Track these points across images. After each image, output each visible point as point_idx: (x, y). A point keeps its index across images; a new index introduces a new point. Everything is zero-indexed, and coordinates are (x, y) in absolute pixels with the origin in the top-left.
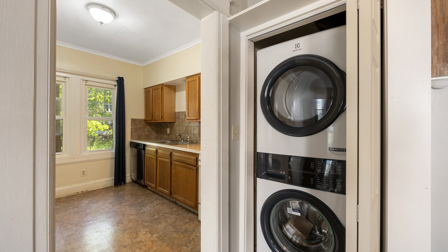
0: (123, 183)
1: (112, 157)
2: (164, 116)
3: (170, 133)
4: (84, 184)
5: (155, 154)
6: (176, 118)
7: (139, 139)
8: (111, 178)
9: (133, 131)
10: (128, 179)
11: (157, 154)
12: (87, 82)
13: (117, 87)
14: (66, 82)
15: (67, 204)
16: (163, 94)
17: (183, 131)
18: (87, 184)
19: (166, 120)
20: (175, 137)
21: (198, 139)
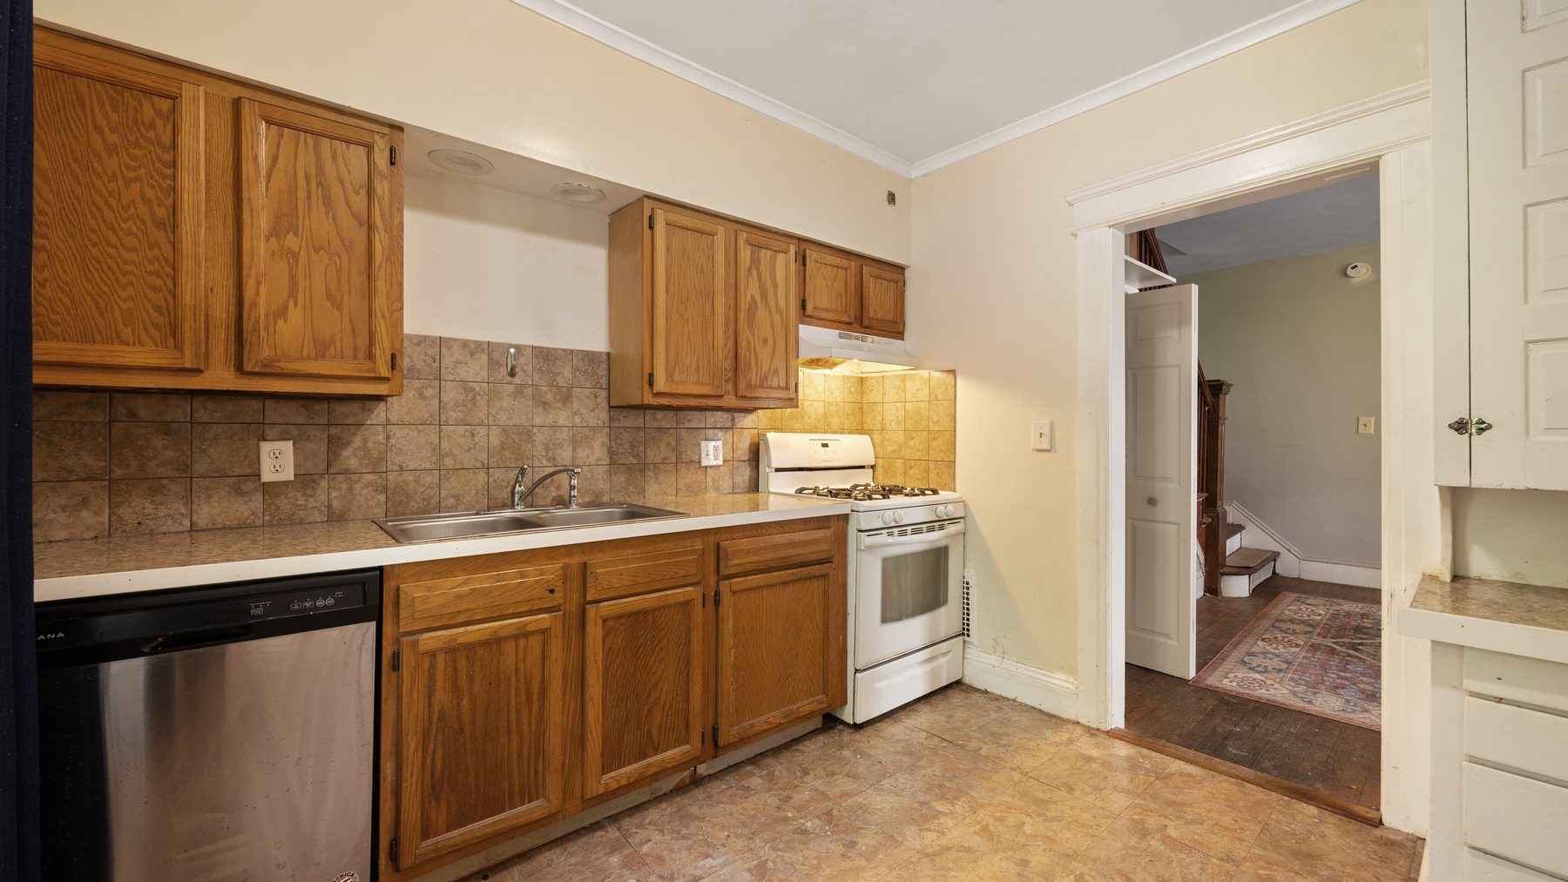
3: (307, 478)
5: (555, 601)
20: (382, 498)
21: (602, 486)
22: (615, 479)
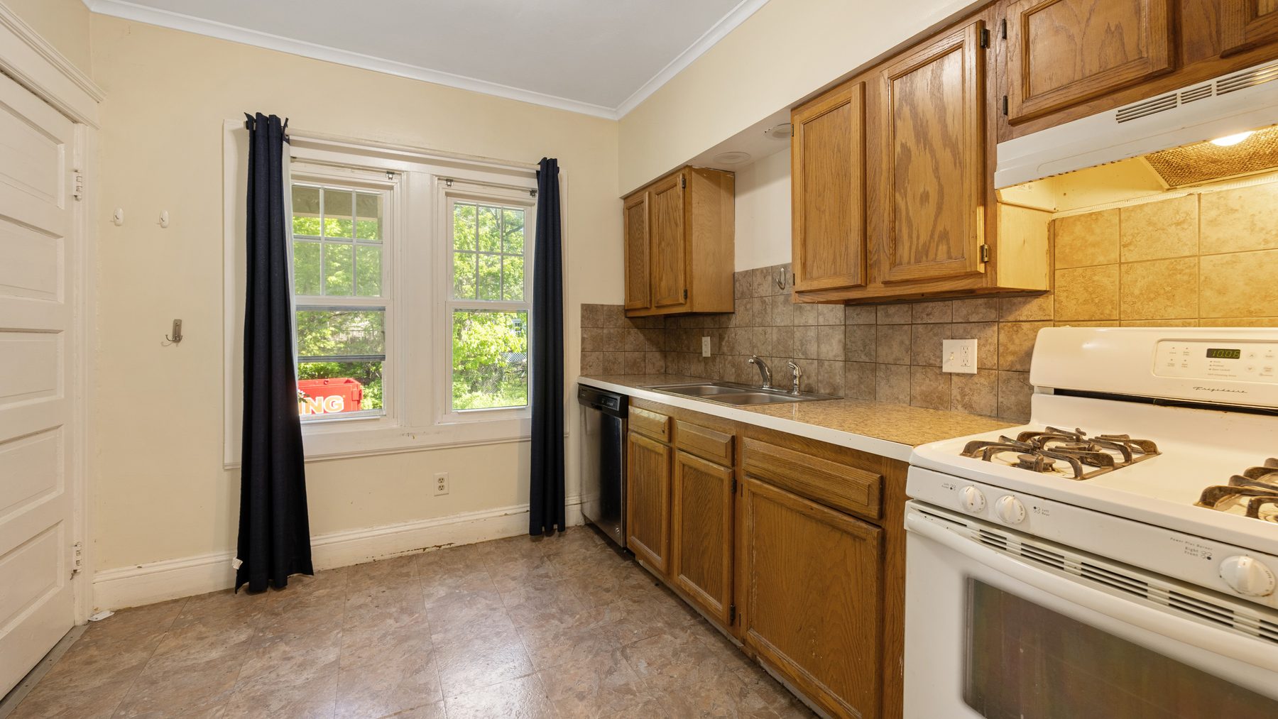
0: (556, 526)
1: (524, 435)
2: (694, 287)
3: (714, 356)
4: (442, 523)
5: (665, 438)
6: (738, 295)
7: (608, 374)
8: (520, 506)
9: (589, 347)
10: (574, 513)
11: (671, 439)
12: (450, 185)
13: (537, 195)
14: (391, 188)
15: (387, 593)
16: (691, 204)
17: (770, 348)
18: (451, 521)
19: (701, 303)
20: (733, 370)
21: (839, 381)
22: (849, 375)
